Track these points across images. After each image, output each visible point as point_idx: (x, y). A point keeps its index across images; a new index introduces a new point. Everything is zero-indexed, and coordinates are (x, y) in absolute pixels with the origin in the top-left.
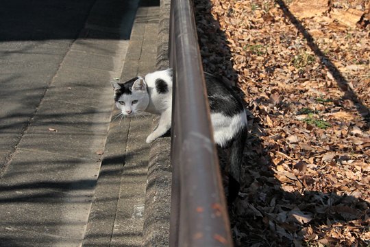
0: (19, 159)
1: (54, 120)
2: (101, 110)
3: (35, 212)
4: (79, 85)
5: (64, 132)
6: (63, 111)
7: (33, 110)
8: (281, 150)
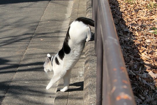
0: (29, 53)
1: (43, 36)
2: (62, 31)
3: (36, 75)
4: (53, 20)
5: (47, 41)
6: (46, 32)
7: (34, 32)
8: (143, 46)
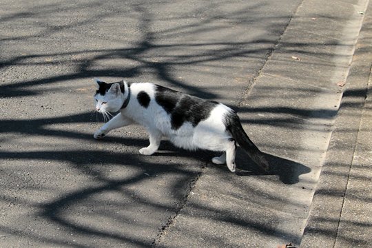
0: (263, 84)
1: (298, 48)
2: (343, 43)
3: (275, 135)
4: (323, 17)
5: (307, 61)
6: (306, 40)
7: (278, 38)
